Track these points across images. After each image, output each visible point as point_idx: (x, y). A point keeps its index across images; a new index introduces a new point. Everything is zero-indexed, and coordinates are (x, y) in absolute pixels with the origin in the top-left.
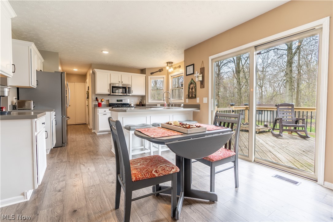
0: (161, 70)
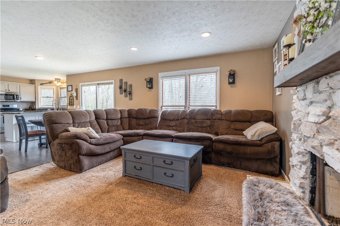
0: (50, 82)
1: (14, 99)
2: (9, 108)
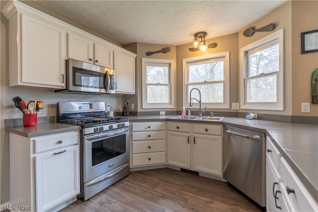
1: (105, 87)
2: (90, 113)
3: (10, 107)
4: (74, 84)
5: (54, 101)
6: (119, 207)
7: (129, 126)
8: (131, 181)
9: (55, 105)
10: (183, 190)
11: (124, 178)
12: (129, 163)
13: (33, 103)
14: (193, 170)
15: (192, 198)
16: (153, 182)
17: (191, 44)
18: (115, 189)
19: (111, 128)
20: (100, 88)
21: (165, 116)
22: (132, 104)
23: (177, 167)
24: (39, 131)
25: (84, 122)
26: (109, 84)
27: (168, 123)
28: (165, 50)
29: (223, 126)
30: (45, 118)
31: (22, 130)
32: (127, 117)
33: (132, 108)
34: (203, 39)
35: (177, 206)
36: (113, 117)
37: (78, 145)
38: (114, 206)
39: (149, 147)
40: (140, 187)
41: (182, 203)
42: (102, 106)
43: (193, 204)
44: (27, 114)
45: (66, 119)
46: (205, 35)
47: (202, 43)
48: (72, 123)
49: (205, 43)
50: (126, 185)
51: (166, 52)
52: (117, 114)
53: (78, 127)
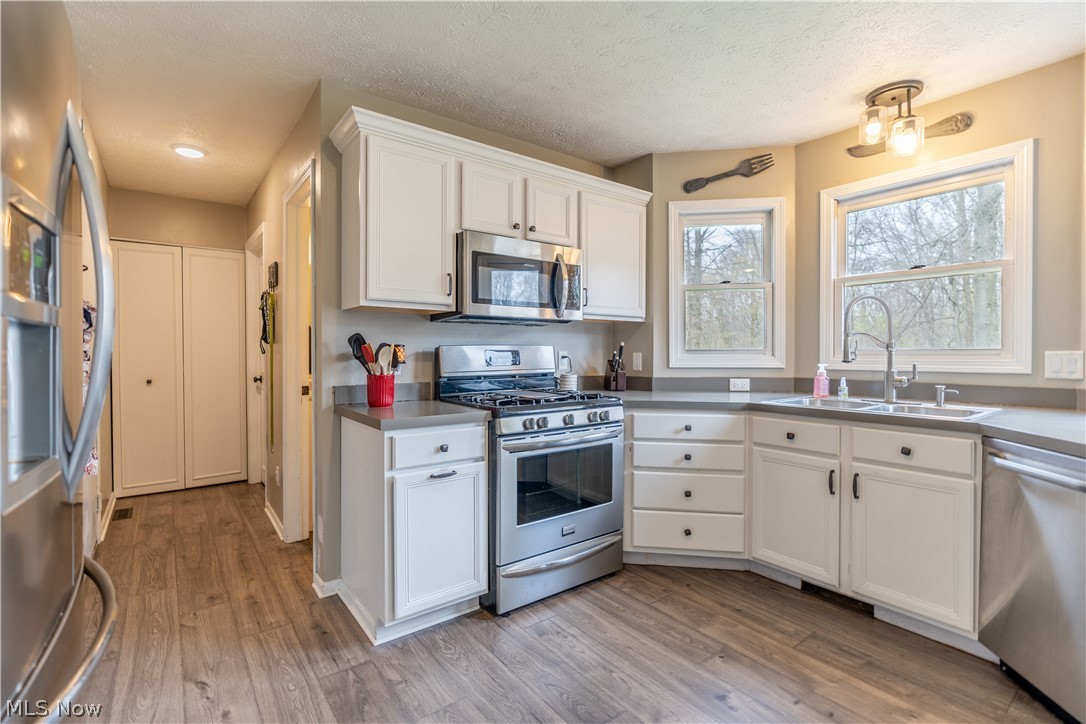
1: (554, 303)
2: (514, 376)
3: (343, 358)
4: (476, 300)
5: (428, 344)
6: (587, 651)
7: (623, 421)
8: (625, 590)
9: (431, 353)
10: (801, 651)
11: (605, 577)
12: (621, 534)
13: (385, 348)
14: (850, 594)
15: (832, 681)
16: (697, 605)
17: (854, 130)
18: (577, 603)
19: (568, 424)
20: (542, 305)
21: (748, 395)
22: (635, 354)
23: (788, 574)
24: (398, 416)
25: (498, 402)
26: (566, 292)
27: (755, 418)
28: (753, 165)
29: (979, 442)
30: (408, 387)
31: (365, 411)
32: (619, 394)
33: (634, 365)
34: (904, 106)
35: (772, 693)
36: (575, 390)
37: (483, 463)
38: (574, 646)
39: (688, 494)
40: (652, 613)
41: (794, 688)
42: (545, 356)
43: (836, 700)
44: (375, 375)
45: (454, 392)
46: (913, 90)
47: (900, 123)
48: (470, 404)
49: (913, 121)
50: (611, 599)
51: (756, 173)
52: (588, 382)
53: (485, 412)
